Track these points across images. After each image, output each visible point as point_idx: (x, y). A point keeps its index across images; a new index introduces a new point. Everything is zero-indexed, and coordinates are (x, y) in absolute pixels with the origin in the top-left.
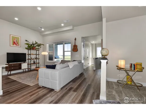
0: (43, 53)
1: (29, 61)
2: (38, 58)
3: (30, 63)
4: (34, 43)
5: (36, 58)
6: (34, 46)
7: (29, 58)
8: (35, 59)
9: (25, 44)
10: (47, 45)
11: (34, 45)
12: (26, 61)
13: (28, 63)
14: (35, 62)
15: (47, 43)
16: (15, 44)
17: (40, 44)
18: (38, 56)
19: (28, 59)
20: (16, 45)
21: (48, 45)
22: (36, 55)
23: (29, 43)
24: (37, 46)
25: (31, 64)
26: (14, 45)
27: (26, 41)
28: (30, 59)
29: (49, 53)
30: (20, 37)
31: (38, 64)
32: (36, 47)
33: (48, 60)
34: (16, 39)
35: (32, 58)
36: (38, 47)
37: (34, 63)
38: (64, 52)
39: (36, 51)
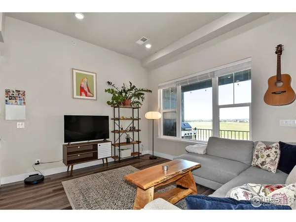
0: (150, 115)
1: (117, 135)
2: (137, 128)
3: (118, 142)
4: (128, 87)
5: (133, 129)
6: (126, 95)
7: (117, 128)
8: (130, 130)
9: (106, 91)
10: (159, 91)
11: (126, 93)
12: (109, 138)
13: (113, 143)
14: (131, 140)
15: (159, 87)
16: (83, 94)
17: (142, 90)
18: (136, 122)
19: (114, 132)
20: (86, 95)
21: (162, 90)
22: (131, 121)
23: (115, 89)
24: (135, 95)
25: (119, 144)
26: (81, 95)
27: (109, 83)
28: (119, 132)
29: (164, 113)
30: (94, 75)
31: (136, 145)
32: (132, 99)
33: (161, 135)
34: (86, 80)
35: (122, 129)
36: (136, 100)
37: (128, 142)
38: (216, 108)
39: (132, 109)
